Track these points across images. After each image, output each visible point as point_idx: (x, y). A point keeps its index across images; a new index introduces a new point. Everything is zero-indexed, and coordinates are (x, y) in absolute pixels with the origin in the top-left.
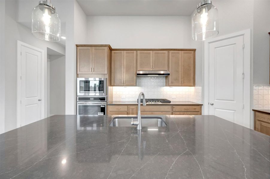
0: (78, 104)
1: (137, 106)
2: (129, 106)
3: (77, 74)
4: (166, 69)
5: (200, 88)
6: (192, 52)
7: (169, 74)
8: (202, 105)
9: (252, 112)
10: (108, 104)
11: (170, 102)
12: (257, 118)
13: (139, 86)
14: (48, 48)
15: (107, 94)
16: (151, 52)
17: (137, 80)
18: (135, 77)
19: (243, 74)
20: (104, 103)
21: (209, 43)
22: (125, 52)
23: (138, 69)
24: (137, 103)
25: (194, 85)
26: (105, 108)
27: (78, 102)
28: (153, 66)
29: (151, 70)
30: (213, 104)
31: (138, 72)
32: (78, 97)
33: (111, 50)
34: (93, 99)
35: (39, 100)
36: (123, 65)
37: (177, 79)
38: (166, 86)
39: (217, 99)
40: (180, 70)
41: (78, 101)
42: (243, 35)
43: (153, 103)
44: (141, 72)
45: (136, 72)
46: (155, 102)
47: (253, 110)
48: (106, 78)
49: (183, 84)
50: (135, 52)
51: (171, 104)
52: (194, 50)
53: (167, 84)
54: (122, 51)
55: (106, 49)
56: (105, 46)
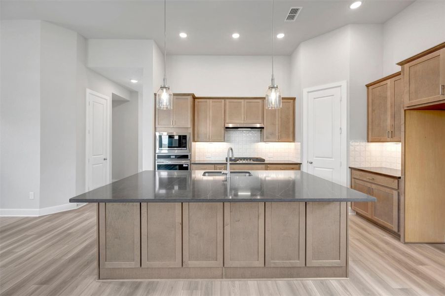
0: (158, 162)
1: (225, 165)
2: (216, 165)
3: (155, 128)
4: (260, 121)
5: (300, 143)
6: (292, 101)
7: (263, 128)
8: (301, 164)
9: (349, 170)
10: (192, 162)
11: (264, 160)
12: (353, 176)
13: (228, 141)
14: (113, 94)
15: (190, 150)
16: (242, 100)
17: (225, 134)
18: (223, 131)
19: (341, 128)
20: (188, 161)
21: (309, 92)
22: (211, 100)
23: (227, 122)
24: (226, 162)
25: (294, 140)
26: (188, 167)
27: (156, 161)
28: (244, 117)
29: (242, 122)
30: (312, 163)
31: (227, 126)
32: (156, 155)
33: (194, 98)
34: (174, 157)
35: (104, 159)
36: (208, 116)
37: (272, 134)
38: (261, 142)
39: (316, 157)
40: (277, 123)
41: (156, 159)
42: (340, 86)
43: (244, 162)
44: (231, 126)
45: (225, 125)
46: (247, 160)
47: (350, 168)
48: (189, 132)
49: (280, 139)
50: (223, 100)
51: (266, 162)
52: (294, 99)
53: (262, 140)
54: (208, 100)
55: (190, 98)
56: (189, 95)
